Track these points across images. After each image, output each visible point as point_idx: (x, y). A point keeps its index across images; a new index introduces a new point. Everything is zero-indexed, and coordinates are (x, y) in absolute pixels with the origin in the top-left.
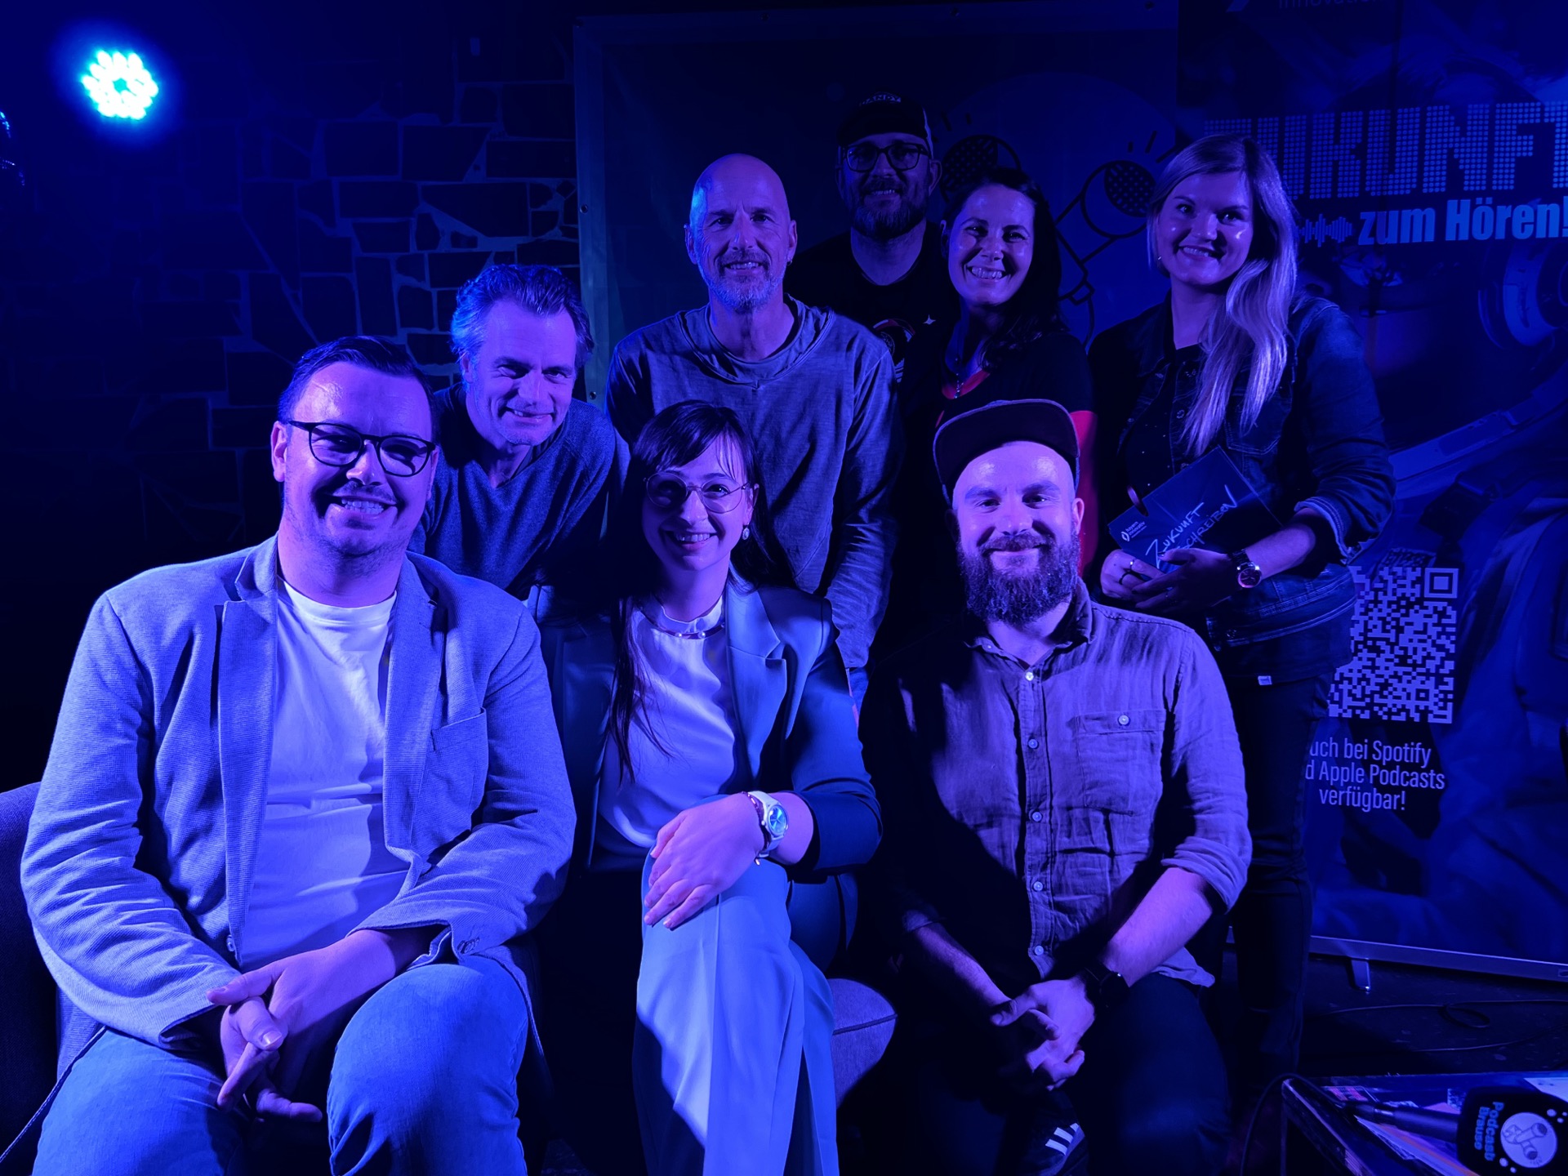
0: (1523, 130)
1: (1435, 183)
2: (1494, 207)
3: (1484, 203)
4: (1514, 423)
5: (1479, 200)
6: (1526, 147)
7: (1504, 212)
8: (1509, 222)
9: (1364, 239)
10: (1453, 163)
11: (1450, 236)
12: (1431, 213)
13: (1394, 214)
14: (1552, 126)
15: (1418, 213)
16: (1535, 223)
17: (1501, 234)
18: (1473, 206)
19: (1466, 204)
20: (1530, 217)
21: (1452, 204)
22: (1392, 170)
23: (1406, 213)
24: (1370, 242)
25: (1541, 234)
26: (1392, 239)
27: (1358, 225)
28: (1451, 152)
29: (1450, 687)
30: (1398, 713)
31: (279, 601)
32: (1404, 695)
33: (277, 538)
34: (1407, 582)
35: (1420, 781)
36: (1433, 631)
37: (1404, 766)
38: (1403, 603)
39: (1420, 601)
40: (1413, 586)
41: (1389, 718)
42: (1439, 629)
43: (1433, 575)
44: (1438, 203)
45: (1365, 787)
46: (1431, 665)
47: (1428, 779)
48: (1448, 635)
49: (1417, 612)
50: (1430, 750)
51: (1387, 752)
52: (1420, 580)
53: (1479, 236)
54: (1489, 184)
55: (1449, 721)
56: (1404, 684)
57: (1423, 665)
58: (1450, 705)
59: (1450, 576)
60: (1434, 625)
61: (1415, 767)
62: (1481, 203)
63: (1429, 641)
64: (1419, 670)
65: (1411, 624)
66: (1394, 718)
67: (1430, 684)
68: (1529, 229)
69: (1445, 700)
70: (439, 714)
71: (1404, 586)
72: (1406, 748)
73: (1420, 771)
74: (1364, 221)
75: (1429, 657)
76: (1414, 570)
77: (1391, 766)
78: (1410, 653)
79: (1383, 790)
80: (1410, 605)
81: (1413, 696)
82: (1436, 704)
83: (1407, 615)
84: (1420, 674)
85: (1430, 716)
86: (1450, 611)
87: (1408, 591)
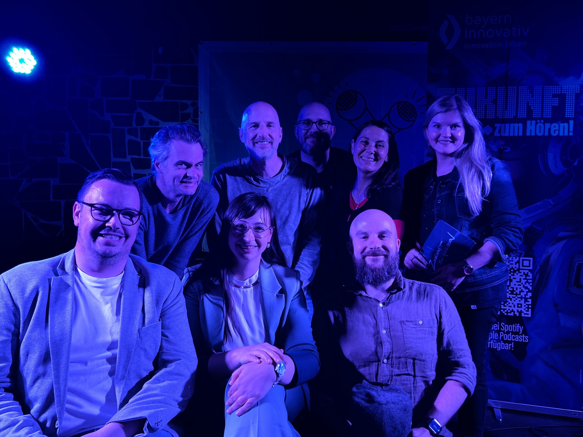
0: (554, 96)
1: (522, 114)
2: (544, 123)
3: (540, 122)
4: (552, 203)
5: (538, 121)
6: (556, 102)
7: (548, 125)
8: (550, 129)
9: (496, 134)
10: (529, 108)
11: (528, 134)
12: (521, 125)
13: (507, 125)
14: (565, 95)
15: (516, 125)
16: (559, 130)
17: (547, 134)
18: (536, 123)
19: (534, 122)
20: (557, 128)
21: (529, 122)
22: (506, 109)
23: (512, 125)
24: (499, 135)
25: (561, 134)
26: (507, 134)
27: (494, 129)
28: (528, 103)
29: (530, 303)
30: (510, 313)
31: (75, 276)
32: (512, 306)
33: (75, 249)
34: (514, 263)
35: (519, 339)
36: (523, 281)
37: (513, 333)
38: (512, 270)
39: (519, 270)
40: (516, 264)
41: (507, 314)
42: (526, 281)
43: (523, 260)
44: (524, 122)
45: (498, 341)
46: (523, 294)
47: (522, 338)
48: (529, 283)
49: (517, 274)
50: (522, 327)
51: (506, 328)
52: (518, 262)
53: (539, 134)
54: (542, 115)
55: (530, 316)
56: (513, 301)
57: (520, 294)
58: (530, 310)
59: (530, 260)
60: (524, 279)
61: (517, 333)
62: (539, 122)
63: (522, 285)
64: (518, 296)
65: (515, 278)
66: (509, 314)
67: (522, 302)
68: (557, 132)
69: (528, 308)
70: (142, 322)
71: (512, 264)
72: (514, 326)
73: (519, 335)
74: (496, 127)
75: (522, 291)
76: (516, 258)
77: (508, 333)
78: (515, 289)
79: (505, 342)
80: (514, 271)
81: (516, 306)
82: (525, 309)
83: (513, 275)
84: (518, 298)
85: (523, 314)
86: (530, 274)
87: (514, 266)
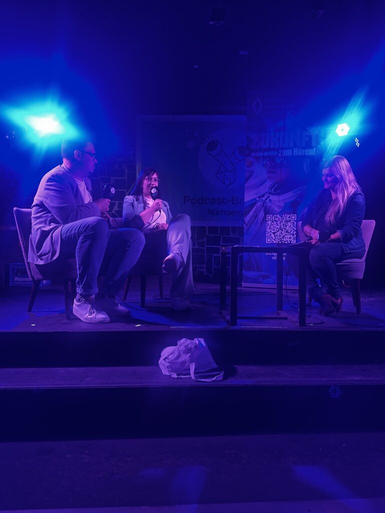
0: (306, 136)
1: (292, 145)
2: (302, 149)
3: (300, 149)
6: (307, 139)
8: (304, 152)
10: (295, 142)
13: (285, 151)
14: (311, 136)
15: (289, 150)
18: (298, 149)
21: (294, 149)
22: (284, 143)
24: (281, 155)
29: (295, 236)
39: (290, 221)
40: (288, 218)
44: (292, 149)
46: (292, 232)
48: (295, 227)
54: (301, 146)
55: (295, 243)
60: (292, 225)
68: (308, 154)
74: (280, 152)
82: (293, 240)
83: (287, 223)
86: (295, 222)
